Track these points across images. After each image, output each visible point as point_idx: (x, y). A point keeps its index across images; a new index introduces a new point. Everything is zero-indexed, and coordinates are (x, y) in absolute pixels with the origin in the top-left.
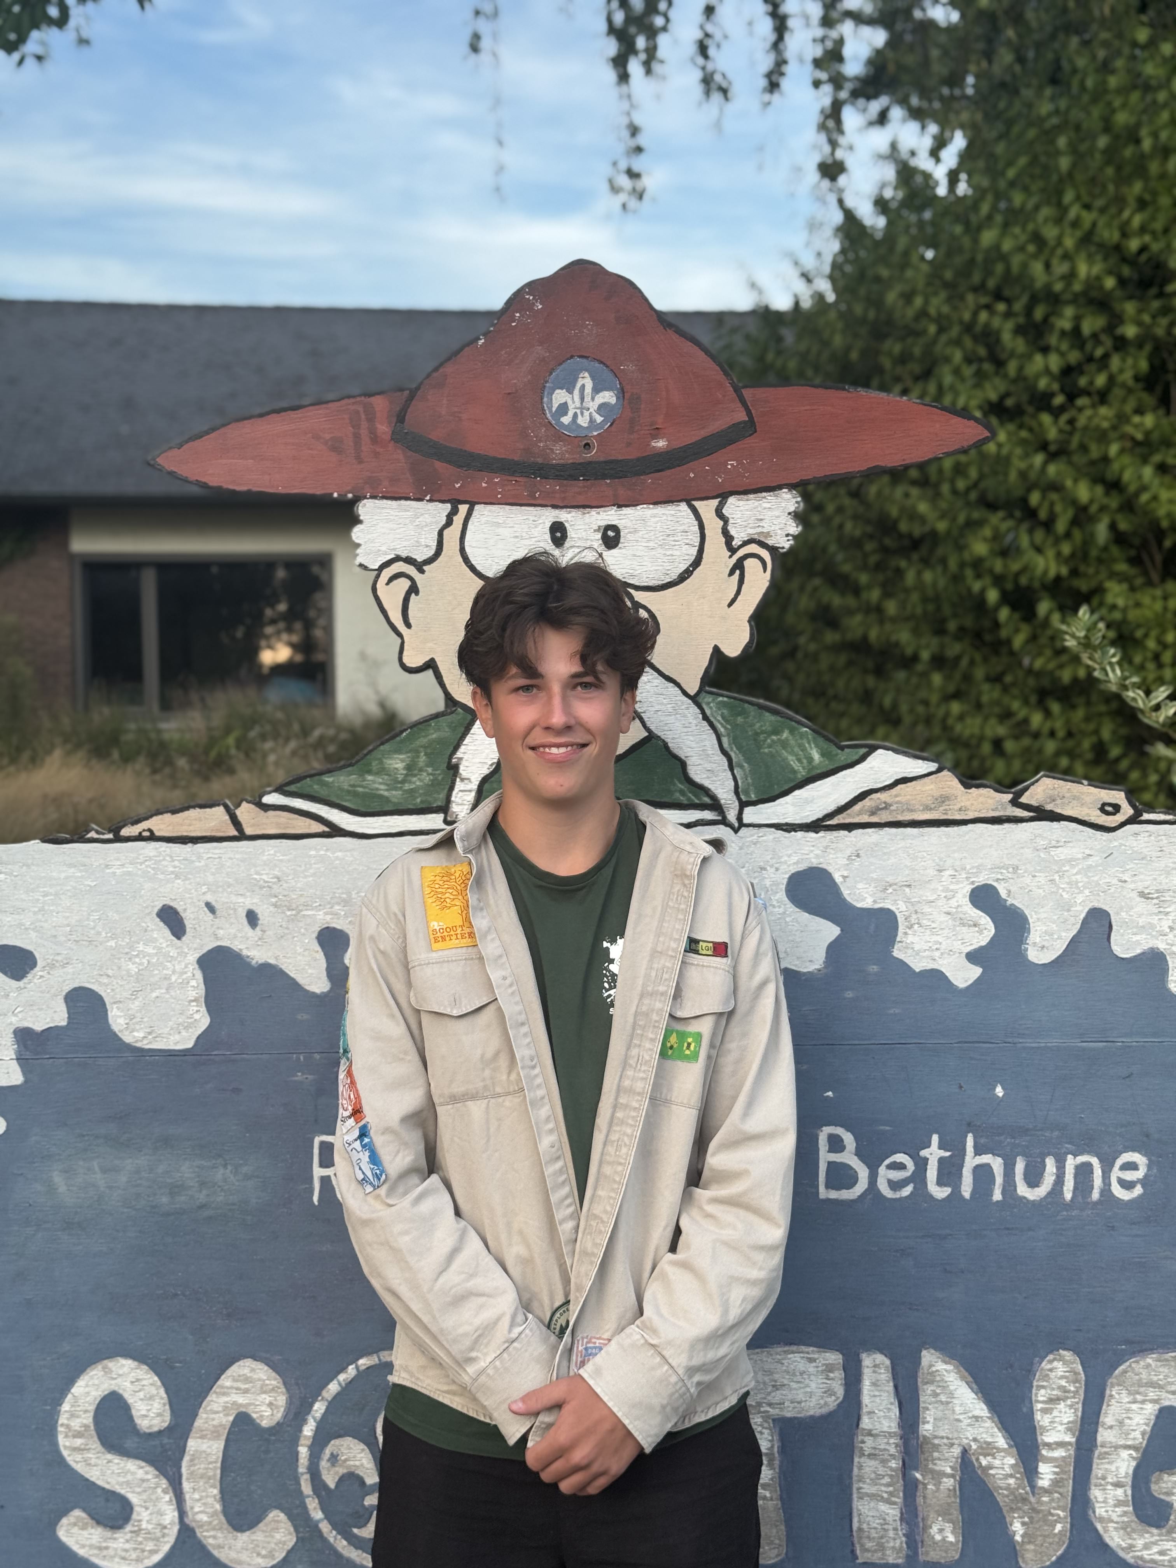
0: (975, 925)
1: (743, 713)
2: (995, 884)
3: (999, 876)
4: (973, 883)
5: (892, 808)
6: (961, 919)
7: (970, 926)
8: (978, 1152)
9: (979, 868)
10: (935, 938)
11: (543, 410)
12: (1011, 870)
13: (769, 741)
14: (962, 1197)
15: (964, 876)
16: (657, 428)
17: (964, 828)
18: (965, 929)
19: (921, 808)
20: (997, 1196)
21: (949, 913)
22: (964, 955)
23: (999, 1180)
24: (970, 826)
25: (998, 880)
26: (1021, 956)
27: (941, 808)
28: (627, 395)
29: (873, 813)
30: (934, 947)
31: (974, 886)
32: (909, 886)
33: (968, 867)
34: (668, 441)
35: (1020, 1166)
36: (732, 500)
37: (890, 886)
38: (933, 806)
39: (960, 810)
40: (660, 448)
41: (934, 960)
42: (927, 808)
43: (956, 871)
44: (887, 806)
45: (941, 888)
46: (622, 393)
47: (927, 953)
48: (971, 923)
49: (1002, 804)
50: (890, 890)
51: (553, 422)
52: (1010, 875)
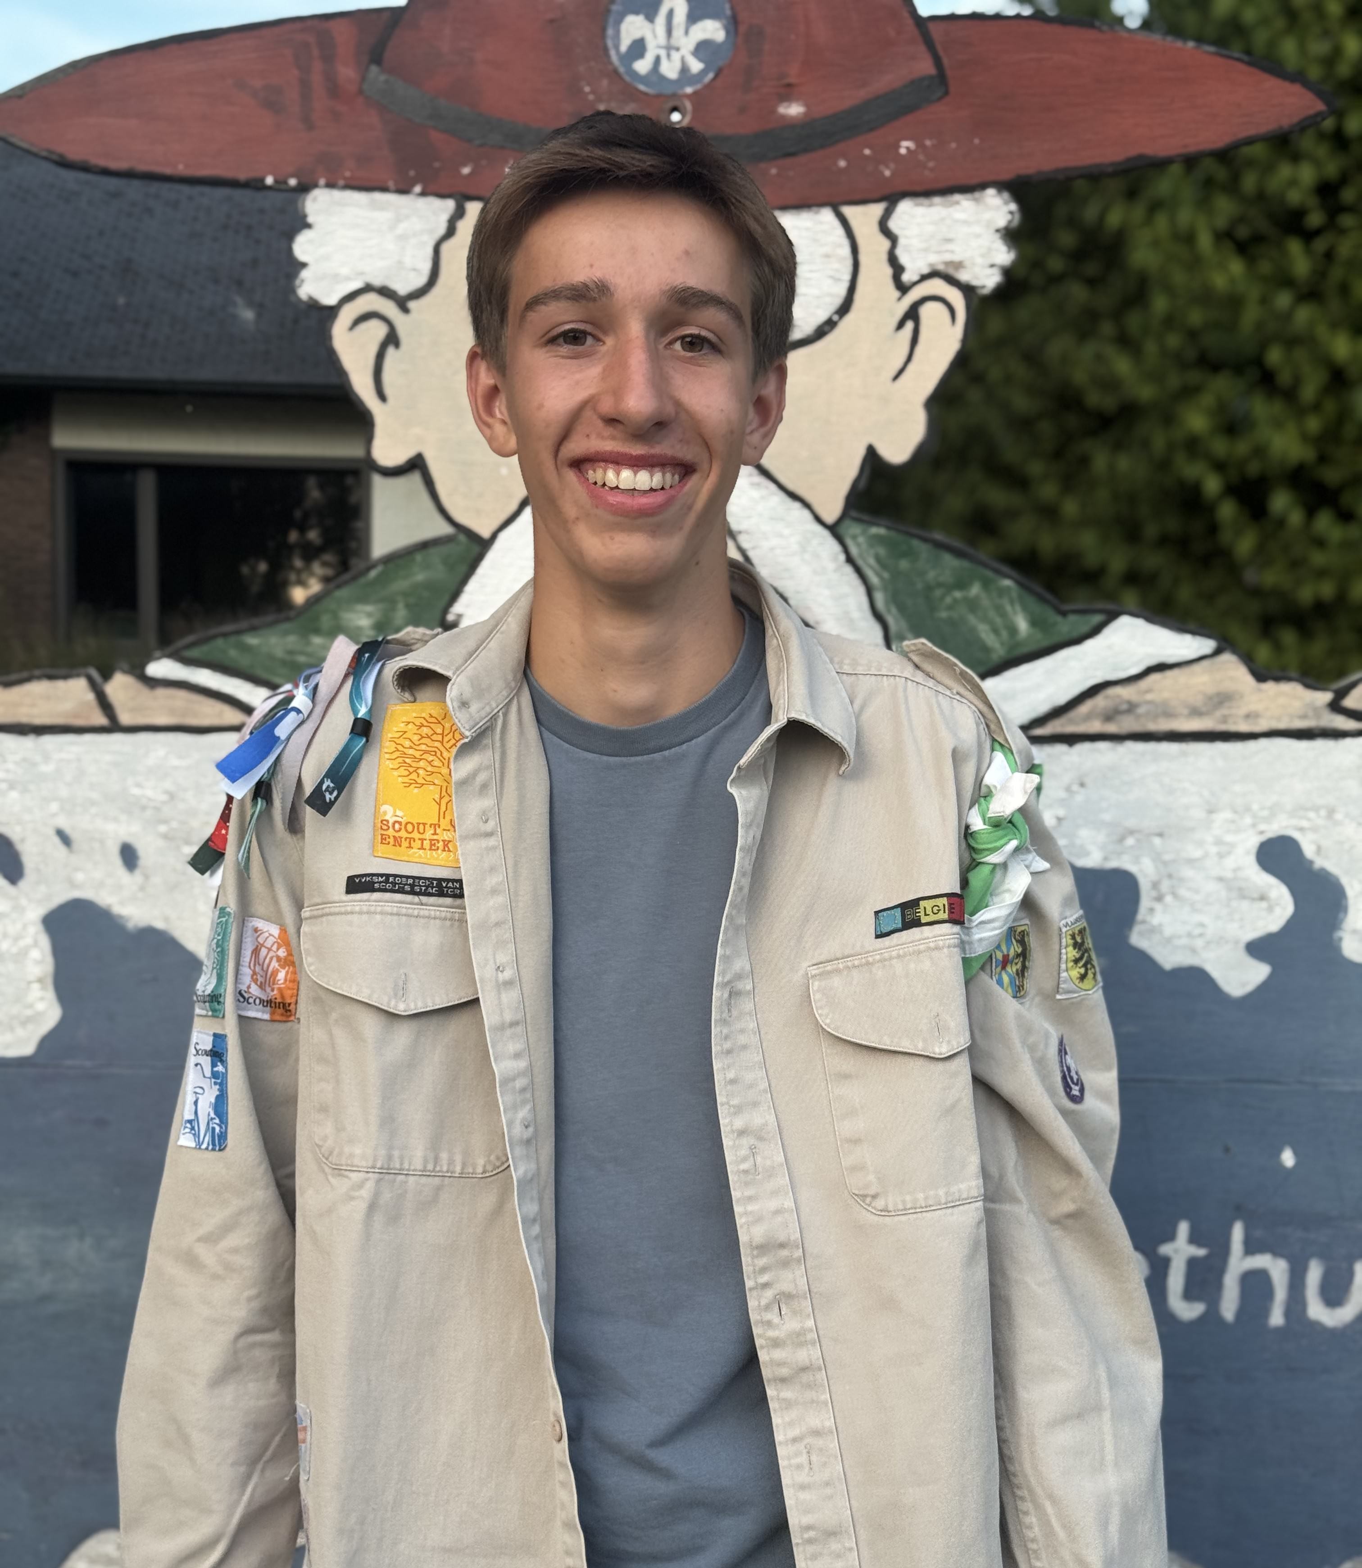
0: (1262, 898)
1: (909, 554)
2: (1296, 835)
3: (1305, 824)
4: (1262, 833)
5: (1141, 710)
6: (1240, 889)
7: (1253, 899)
8: (1251, 1247)
9: (1274, 810)
10: (1198, 918)
11: (606, 50)
12: (1323, 813)
13: (948, 600)
14: (1220, 1320)
15: (1248, 820)
16: (789, 85)
17: (1252, 745)
18: (1245, 905)
19: (1186, 711)
20: (1277, 1318)
21: (1220, 879)
22: (1242, 945)
23: (1280, 1294)
24: (1263, 742)
25: (1301, 829)
26: (1333, 949)
27: (1219, 714)
28: (742, 29)
29: (1108, 717)
30: (1197, 931)
31: (1263, 838)
32: (1160, 835)
33: (1255, 807)
34: (807, 105)
35: (1314, 1274)
36: (905, 208)
37: (1131, 832)
38: (1204, 709)
39: (1248, 716)
40: (792, 118)
41: (1194, 951)
42: (1195, 712)
43: (1235, 812)
44: (1131, 708)
45: (1209, 839)
46: (733, 24)
47: (1184, 941)
48: (1255, 895)
49: (1316, 710)
50: (1130, 841)
51: (622, 70)
52: (1320, 822)
